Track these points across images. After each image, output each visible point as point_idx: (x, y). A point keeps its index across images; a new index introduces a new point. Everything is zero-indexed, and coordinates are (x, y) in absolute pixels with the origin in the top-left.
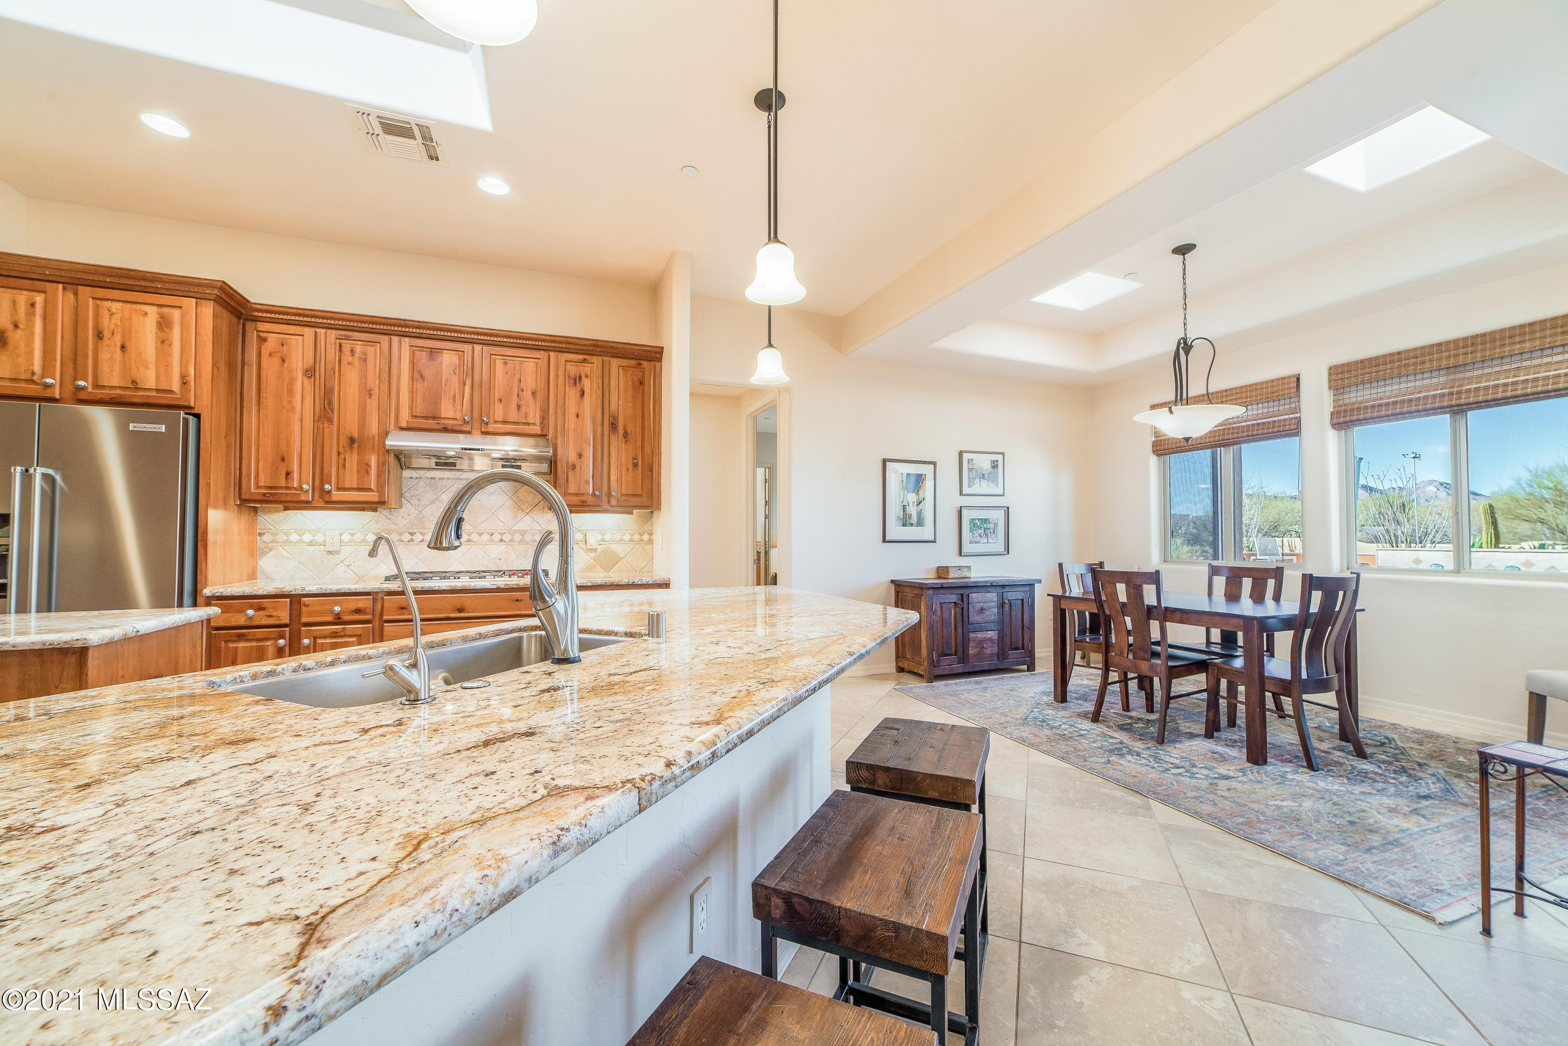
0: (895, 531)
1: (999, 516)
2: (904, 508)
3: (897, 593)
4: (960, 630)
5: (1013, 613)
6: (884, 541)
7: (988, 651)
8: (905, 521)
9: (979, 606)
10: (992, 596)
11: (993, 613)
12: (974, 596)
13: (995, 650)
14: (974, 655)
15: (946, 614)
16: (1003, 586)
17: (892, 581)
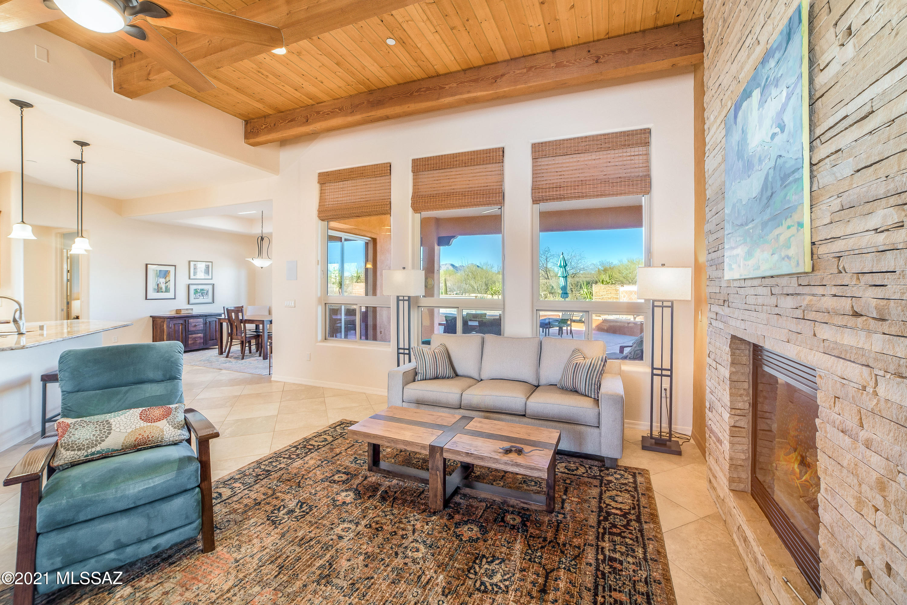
0: (152, 294)
1: (210, 288)
2: (158, 285)
3: (153, 321)
4: (184, 334)
5: (211, 326)
6: (146, 299)
7: (198, 342)
8: (158, 290)
9: (193, 324)
10: (201, 320)
11: (201, 326)
12: (191, 320)
13: (202, 341)
14: (191, 344)
15: (177, 328)
16: (206, 316)
17: (151, 316)
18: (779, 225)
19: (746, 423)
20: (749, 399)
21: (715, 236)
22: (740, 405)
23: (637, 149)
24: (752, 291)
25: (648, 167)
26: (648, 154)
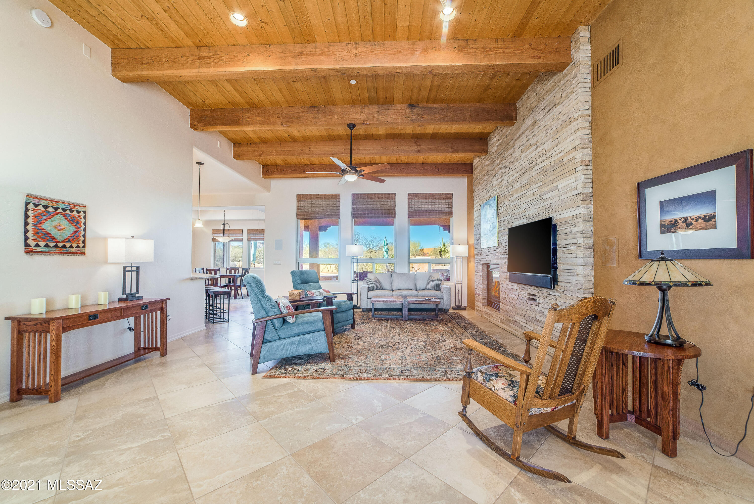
18: (493, 236)
19: (486, 287)
20: (487, 280)
21: (477, 236)
22: (485, 282)
23: (448, 200)
24: (488, 251)
25: (451, 208)
26: (451, 203)
